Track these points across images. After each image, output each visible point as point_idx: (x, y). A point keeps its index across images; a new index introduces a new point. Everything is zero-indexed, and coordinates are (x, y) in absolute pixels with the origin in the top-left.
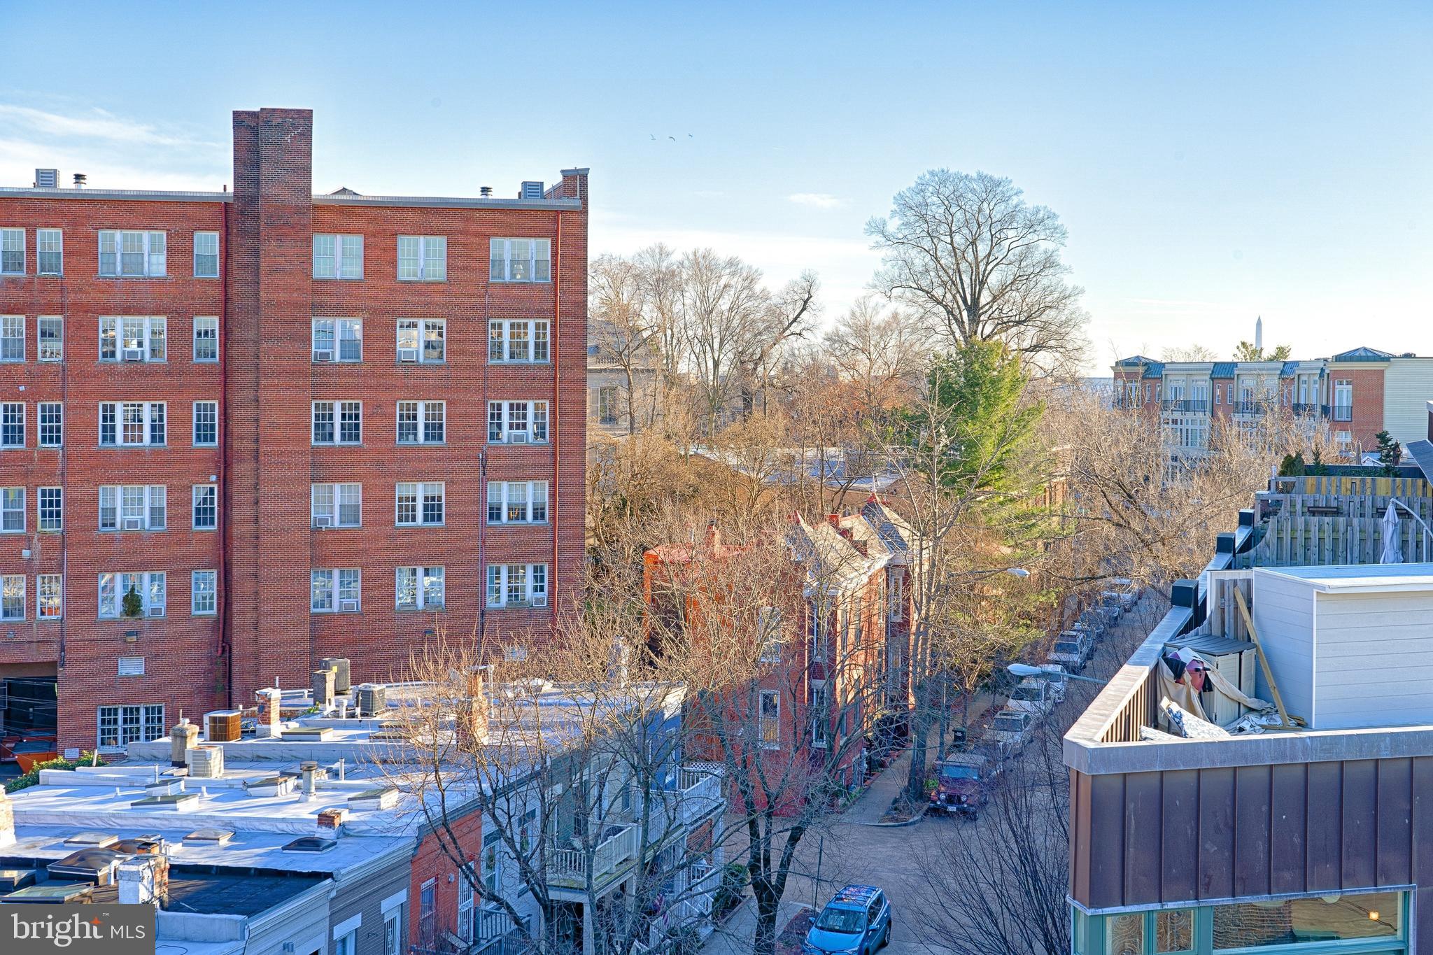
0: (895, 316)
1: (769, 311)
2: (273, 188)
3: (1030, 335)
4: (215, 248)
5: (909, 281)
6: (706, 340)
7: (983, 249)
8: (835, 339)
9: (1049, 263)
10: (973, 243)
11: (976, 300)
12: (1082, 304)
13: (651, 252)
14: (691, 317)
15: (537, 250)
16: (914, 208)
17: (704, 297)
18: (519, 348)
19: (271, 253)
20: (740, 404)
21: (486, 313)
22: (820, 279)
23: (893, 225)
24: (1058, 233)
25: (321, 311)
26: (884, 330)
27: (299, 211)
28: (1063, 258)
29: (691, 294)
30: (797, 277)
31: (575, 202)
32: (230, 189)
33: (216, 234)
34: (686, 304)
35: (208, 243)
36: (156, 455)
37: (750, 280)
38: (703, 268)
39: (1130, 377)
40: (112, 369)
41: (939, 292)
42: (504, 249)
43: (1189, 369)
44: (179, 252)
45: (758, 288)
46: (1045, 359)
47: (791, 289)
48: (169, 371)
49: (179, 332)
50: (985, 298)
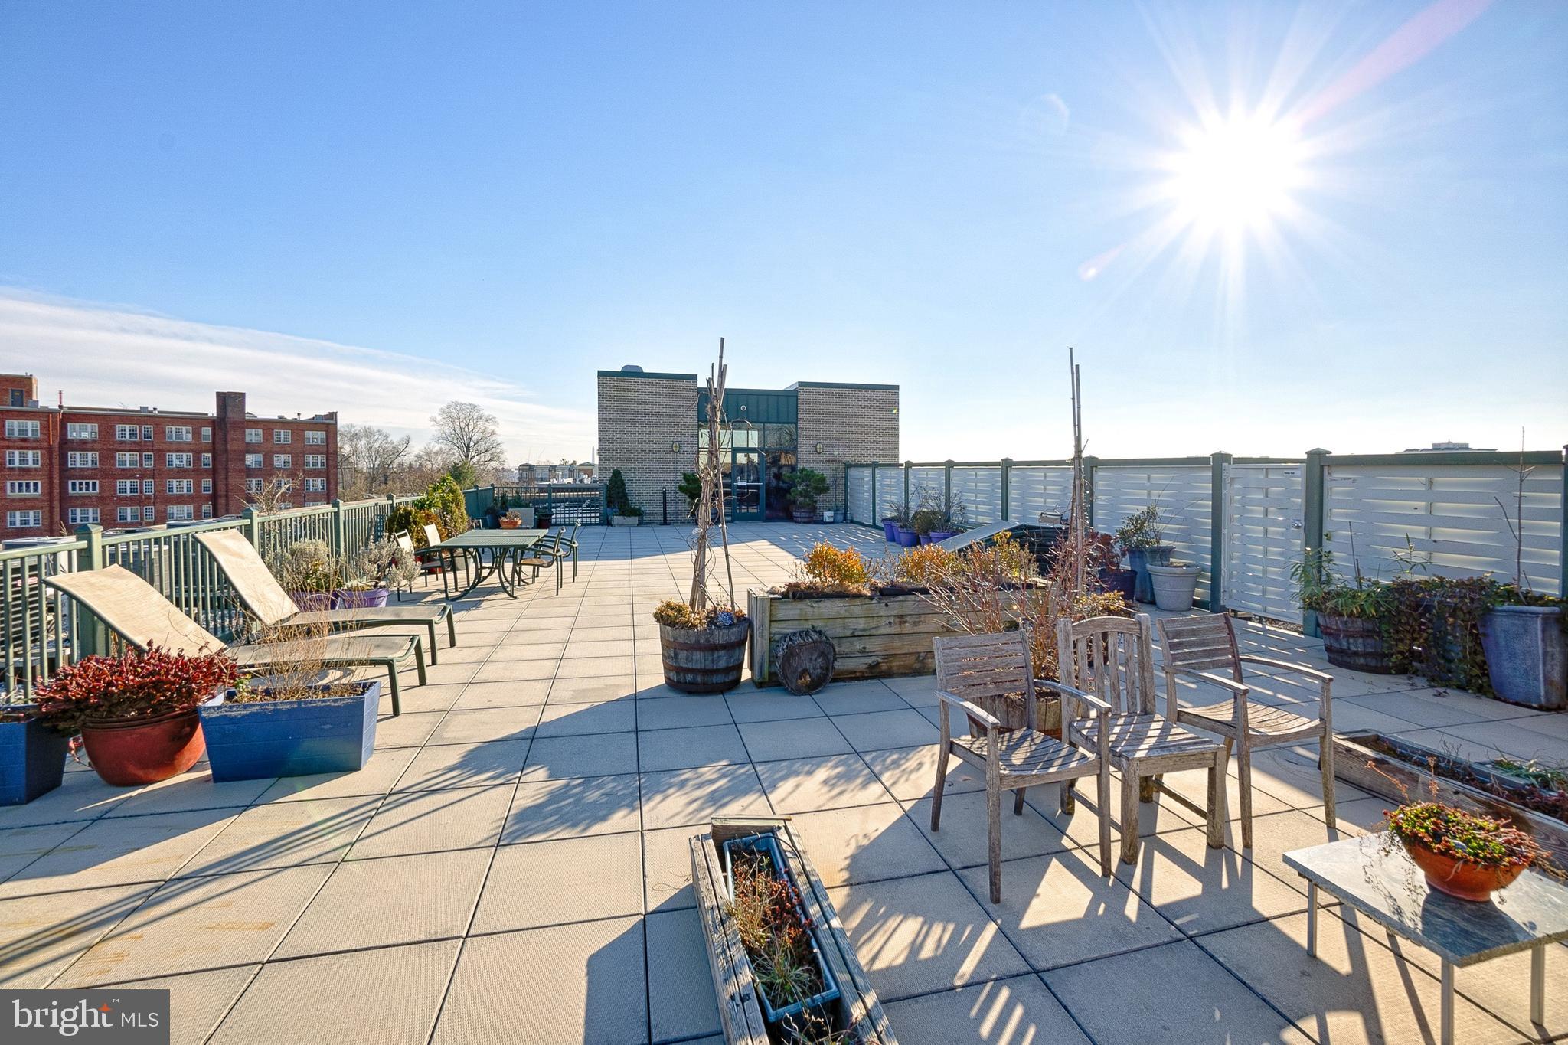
0: (441, 449)
1: (394, 448)
2: (232, 415)
3: (488, 456)
4: (210, 432)
5: (443, 437)
6: (370, 456)
7: (471, 428)
8: (419, 457)
9: (493, 433)
10: (468, 425)
11: (469, 444)
12: (503, 447)
13: (348, 426)
14: (364, 449)
15: (321, 435)
16: (446, 413)
17: (369, 443)
18: (315, 464)
19: (231, 435)
20: (383, 479)
21: (304, 453)
22: (412, 437)
23: (439, 418)
24: (496, 423)
25: (249, 452)
26: (436, 454)
27: (242, 423)
28: (497, 431)
29: (364, 441)
30: (405, 436)
31: (333, 422)
32: (215, 415)
33: (210, 429)
34: (363, 443)
35: (207, 431)
36: (189, 497)
37: (386, 437)
38: (368, 433)
39: (523, 470)
40: (172, 470)
41: (455, 442)
42: (309, 434)
43: (543, 468)
44: (197, 434)
45: (389, 440)
46: (493, 464)
47: (402, 440)
48: (194, 470)
49: (197, 458)
50: (472, 444)
